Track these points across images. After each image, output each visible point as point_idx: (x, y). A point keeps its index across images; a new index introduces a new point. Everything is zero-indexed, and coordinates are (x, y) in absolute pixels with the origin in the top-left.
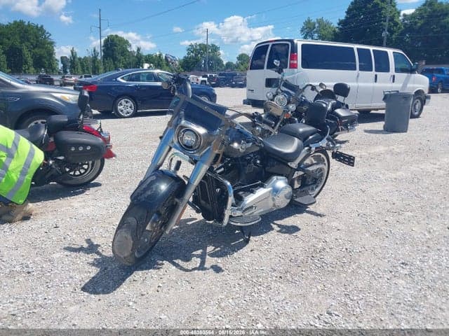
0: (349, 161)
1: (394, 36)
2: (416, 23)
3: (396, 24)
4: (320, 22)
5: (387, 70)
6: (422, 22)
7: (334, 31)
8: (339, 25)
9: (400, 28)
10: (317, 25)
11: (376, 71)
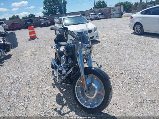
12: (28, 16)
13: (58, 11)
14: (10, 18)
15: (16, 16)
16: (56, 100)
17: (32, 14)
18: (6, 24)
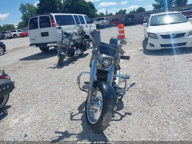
0: (128, 58)
1: (62, 10)
2: (69, 4)
3: (61, 5)
4: (28, 5)
5: (84, 23)
6: (71, 3)
7: (36, 9)
8: (37, 6)
9: (63, 6)
10: (27, 6)
11: (81, 24)
12: (137, 10)
13: (174, 3)
14: (117, 13)
15: (123, 11)
16: (79, 106)
17: (141, 7)
18: (107, 20)
